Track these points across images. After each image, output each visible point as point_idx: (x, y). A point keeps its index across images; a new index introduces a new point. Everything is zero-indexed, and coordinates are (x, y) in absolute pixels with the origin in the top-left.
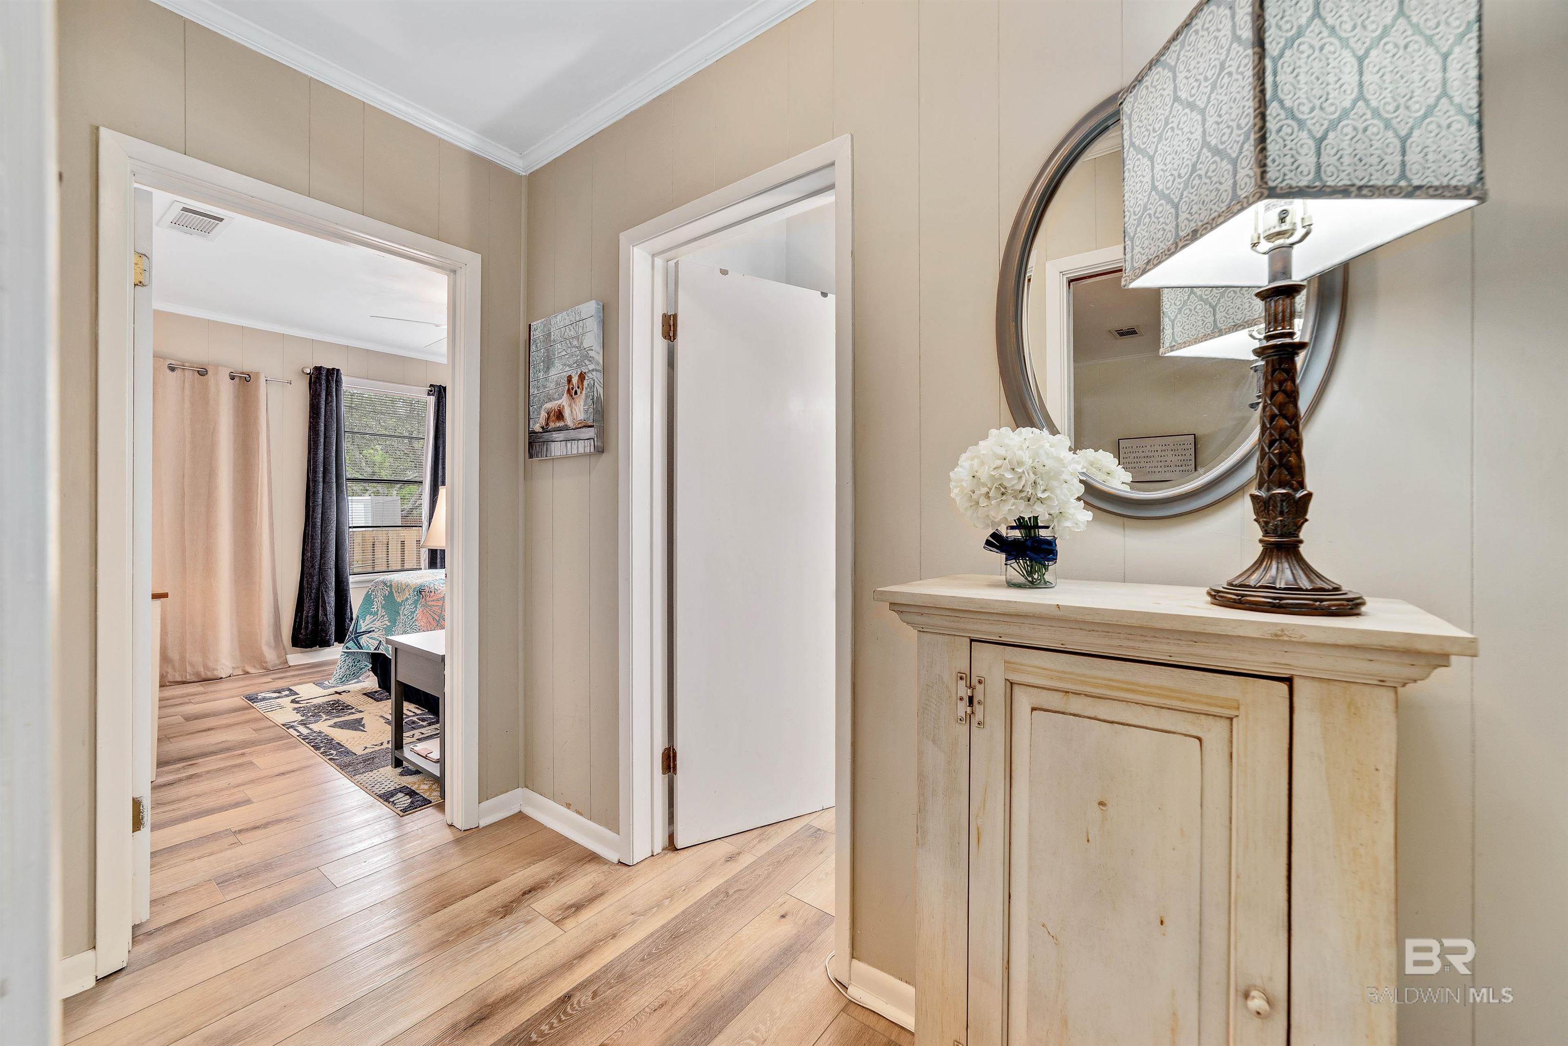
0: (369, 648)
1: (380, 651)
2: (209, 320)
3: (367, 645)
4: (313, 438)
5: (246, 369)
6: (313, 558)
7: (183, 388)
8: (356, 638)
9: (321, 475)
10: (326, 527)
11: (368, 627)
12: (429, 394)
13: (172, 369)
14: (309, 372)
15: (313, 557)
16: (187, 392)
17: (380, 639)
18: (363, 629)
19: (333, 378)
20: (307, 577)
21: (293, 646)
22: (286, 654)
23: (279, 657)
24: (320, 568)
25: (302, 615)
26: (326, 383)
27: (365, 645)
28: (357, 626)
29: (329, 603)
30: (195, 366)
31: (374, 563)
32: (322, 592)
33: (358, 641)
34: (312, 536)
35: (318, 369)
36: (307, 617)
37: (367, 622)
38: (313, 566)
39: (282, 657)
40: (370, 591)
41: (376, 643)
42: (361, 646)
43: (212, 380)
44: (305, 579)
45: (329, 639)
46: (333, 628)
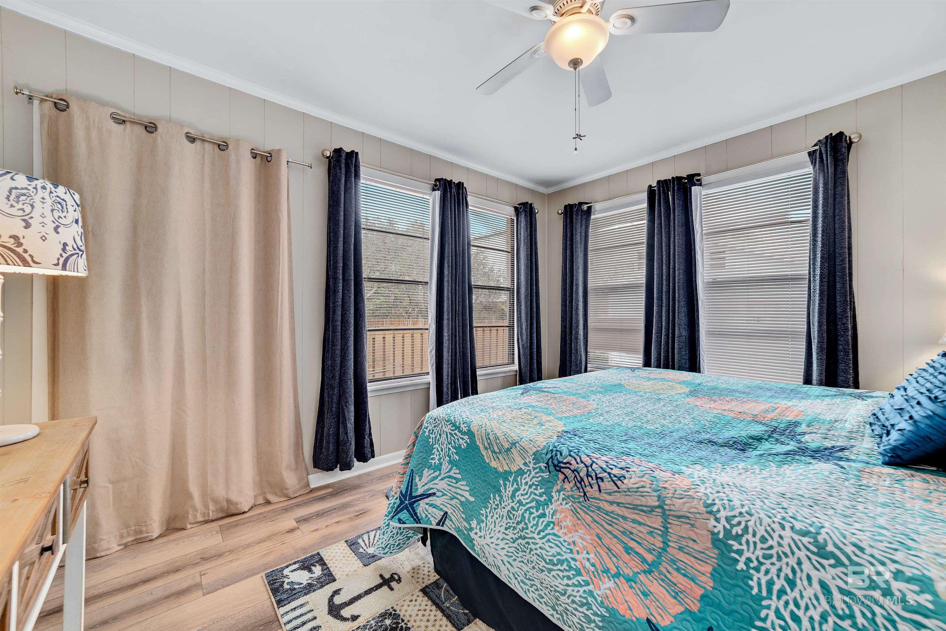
0: (429, 522)
1: (445, 528)
2: (230, 88)
3: (427, 516)
4: (333, 229)
5: (268, 148)
6: (334, 368)
7: (203, 164)
8: (412, 504)
9: (341, 271)
10: (345, 331)
11: (426, 487)
12: (434, 190)
13: (192, 139)
14: (328, 155)
15: (333, 366)
16: (207, 170)
17: (445, 509)
18: (420, 491)
19: (352, 162)
20: (327, 389)
21: (314, 467)
22: (308, 474)
23: (300, 480)
24: (340, 378)
25: (323, 432)
26: (346, 167)
27: (424, 516)
28: (411, 486)
29: (349, 419)
30: (216, 138)
31: (385, 369)
32: (342, 406)
33: (414, 511)
34: (333, 342)
35: (338, 152)
36: (328, 434)
37: (425, 480)
38: (333, 377)
39: (303, 479)
40: (427, 431)
41: (439, 515)
42: (418, 517)
43: (233, 155)
44: (326, 391)
45: (350, 461)
46: (353, 447)
